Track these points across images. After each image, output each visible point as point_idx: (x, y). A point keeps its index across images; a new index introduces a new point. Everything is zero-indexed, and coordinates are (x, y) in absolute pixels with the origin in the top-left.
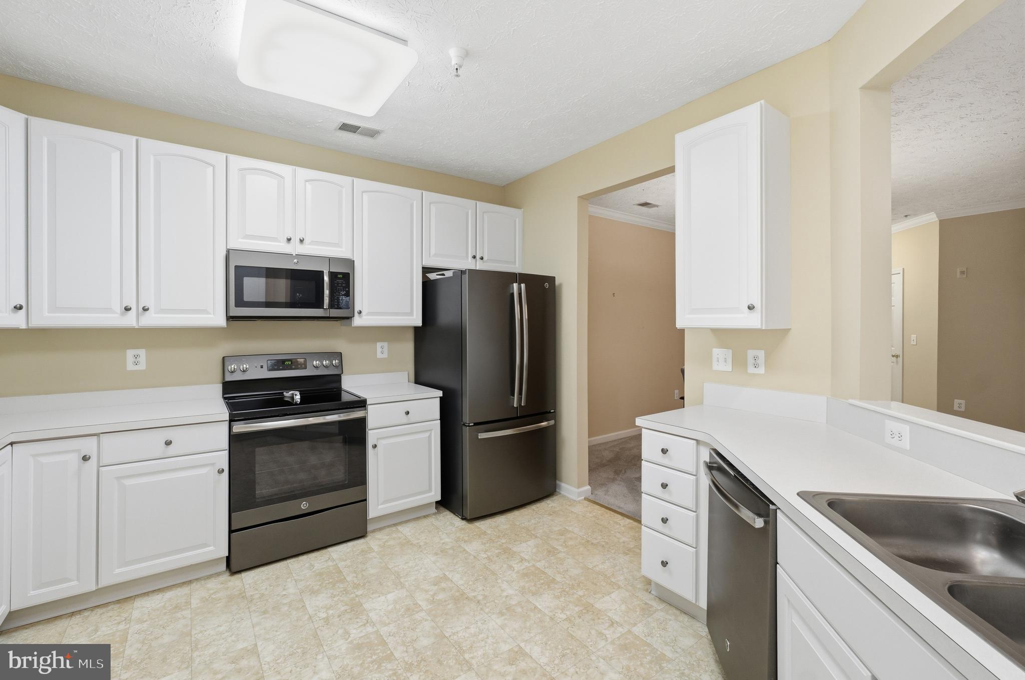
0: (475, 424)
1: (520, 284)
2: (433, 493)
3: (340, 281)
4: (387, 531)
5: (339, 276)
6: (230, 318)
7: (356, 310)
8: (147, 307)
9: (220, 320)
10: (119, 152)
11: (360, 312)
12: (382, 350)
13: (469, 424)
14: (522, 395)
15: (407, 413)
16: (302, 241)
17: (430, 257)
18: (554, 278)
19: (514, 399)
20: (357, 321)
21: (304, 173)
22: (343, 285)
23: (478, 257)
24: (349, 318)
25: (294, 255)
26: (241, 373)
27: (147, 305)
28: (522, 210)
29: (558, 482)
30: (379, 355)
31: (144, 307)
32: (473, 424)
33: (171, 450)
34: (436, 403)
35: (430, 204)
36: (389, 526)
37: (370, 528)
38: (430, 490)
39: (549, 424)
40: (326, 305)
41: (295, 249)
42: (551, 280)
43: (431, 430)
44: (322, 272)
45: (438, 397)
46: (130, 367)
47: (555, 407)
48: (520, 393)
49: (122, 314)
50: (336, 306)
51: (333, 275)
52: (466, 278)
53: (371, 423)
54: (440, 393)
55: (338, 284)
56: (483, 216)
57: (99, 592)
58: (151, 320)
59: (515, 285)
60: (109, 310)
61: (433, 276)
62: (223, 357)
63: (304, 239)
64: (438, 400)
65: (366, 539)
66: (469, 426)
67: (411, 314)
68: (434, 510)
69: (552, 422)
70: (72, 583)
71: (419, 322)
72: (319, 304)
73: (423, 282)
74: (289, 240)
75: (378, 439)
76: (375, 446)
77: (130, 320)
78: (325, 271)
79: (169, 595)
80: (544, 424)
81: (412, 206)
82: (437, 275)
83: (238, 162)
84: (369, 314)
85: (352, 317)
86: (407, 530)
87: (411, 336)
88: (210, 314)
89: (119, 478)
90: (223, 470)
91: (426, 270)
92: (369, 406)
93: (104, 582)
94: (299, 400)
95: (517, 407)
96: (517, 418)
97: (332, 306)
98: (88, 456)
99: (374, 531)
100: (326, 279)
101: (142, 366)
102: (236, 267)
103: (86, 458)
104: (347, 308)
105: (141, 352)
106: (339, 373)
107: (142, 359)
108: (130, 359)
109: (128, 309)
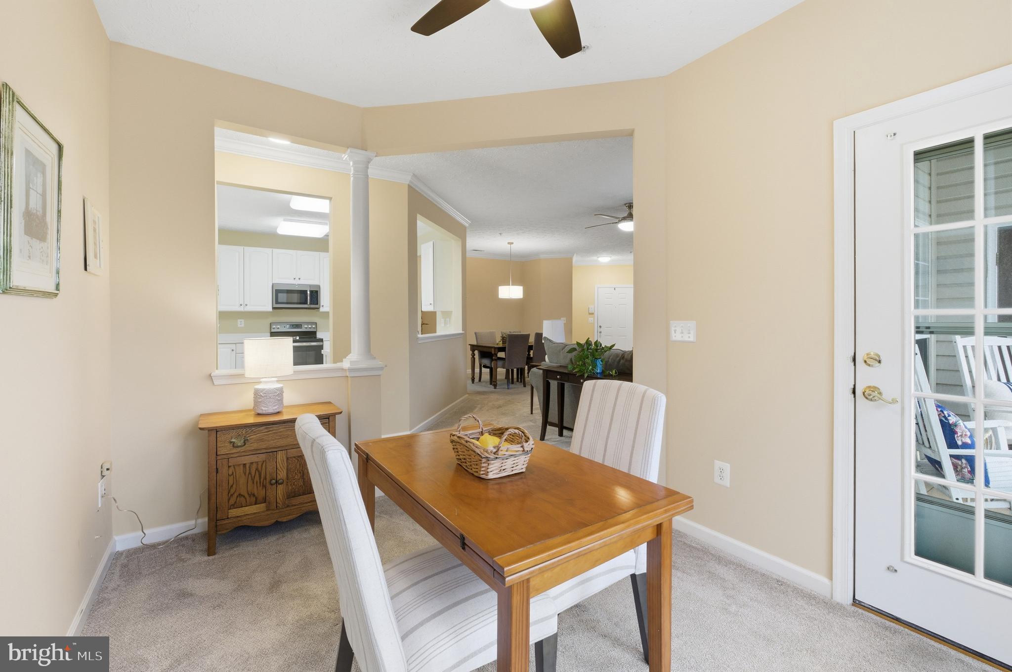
3: (314, 294)
5: (314, 292)
6: (274, 308)
7: (321, 305)
9: (270, 309)
10: (238, 252)
11: (323, 306)
16: (299, 279)
20: (322, 309)
22: (316, 295)
24: (318, 308)
25: (297, 284)
26: (277, 329)
27: (247, 304)
40: (308, 303)
41: (297, 282)
46: (239, 326)
49: (239, 307)
50: (313, 303)
51: (311, 292)
53: (324, 348)
58: (249, 308)
60: (236, 305)
62: (271, 323)
72: (306, 303)
74: (295, 279)
77: (241, 309)
78: (308, 290)
83: (276, 251)
84: (327, 306)
88: (267, 307)
89: (241, 358)
92: (324, 341)
94: (298, 339)
97: (311, 304)
100: (308, 292)
101: (243, 325)
102: (276, 290)
103: (233, 350)
104: (317, 304)
105: (243, 320)
106: (314, 330)
107: (243, 323)
108: (239, 323)
109: (241, 305)
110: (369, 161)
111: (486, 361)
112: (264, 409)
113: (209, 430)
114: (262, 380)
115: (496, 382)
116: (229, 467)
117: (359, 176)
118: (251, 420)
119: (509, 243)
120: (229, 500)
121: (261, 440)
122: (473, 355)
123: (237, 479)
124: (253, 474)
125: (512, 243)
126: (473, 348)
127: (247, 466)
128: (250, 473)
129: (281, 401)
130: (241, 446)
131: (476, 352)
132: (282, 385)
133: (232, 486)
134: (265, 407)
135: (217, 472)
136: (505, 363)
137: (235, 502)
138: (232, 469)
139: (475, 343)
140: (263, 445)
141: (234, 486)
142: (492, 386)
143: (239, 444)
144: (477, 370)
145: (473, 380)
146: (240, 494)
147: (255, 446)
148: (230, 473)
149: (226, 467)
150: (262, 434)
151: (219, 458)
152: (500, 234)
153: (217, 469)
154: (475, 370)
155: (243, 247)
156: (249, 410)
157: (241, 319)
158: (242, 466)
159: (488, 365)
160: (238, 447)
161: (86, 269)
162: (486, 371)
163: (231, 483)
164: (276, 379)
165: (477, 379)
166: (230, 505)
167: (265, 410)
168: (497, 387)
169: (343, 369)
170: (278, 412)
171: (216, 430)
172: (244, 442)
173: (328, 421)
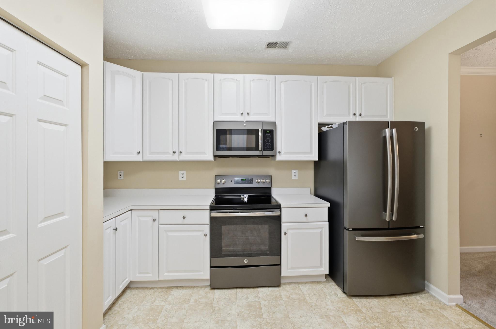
0: (354, 230)
1: (391, 129)
2: (323, 269)
3: (268, 135)
4: (292, 286)
5: (268, 132)
6: (215, 156)
7: (278, 151)
8: (181, 152)
9: (211, 158)
10: (172, 81)
11: (280, 152)
12: (295, 174)
13: (349, 229)
14: (393, 213)
15: (306, 215)
16: (248, 114)
17: (323, 117)
18: (423, 123)
19: (386, 215)
20: (278, 158)
21: (249, 77)
22: (270, 137)
23: (357, 114)
24: (274, 156)
25: (245, 122)
26: (222, 184)
27: (182, 151)
28: (393, 78)
29: (426, 282)
30: (293, 178)
31: (180, 151)
32: (352, 229)
33: (186, 221)
34: (326, 211)
35: (323, 83)
36: (295, 283)
37: (282, 281)
38: (321, 266)
39: (418, 236)
40: (260, 149)
41: (245, 118)
42: (422, 124)
43: (322, 228)
44: (258, 130)
45: (327, 207)
46: (181, 179)
47: (424, 224)
48: (392, 210)
49: (173, 155)
50: (266, 149)
51: (264, 132)
52: (347, 127)
53: (283, 219)
54: (329, 205)
55: (267, 136)
56: (361, 85)
57: (160, 281)
58: (184, 157)
59: (387, 131)
60: (168, 153)
61: (325, 129)
62: (215, 176)
63: (249, 113)
64: (327, 209)
65: (280, 288)
66: (349, 230)
67: (311, 153)
68: (324, 279)
69: (421, 236)
70: (149, 275)
71: (316, 159)
72: (257, 148)
73: (318, 133)
74: (242, 114)
75: (287, 229)
76: (285, 234)
77: (175, 158)
78: (259, 129)
79: (185, 291)
80: (414, 237)
81: (311, 86)
82: (328, 128)
83: (219, 76)
84: (286, 153)
85: (275, 155)
86: (305, 289)
87: (312, 166)
88: (206, 154)
89: (166, 231)
90: (207, 235)
91: (320, 125)
92: (282, 209)
93: (161, 278)
94: (247, 201)
95: (389, 221)
96: (389, 229)
97: (263, 149)
98: (155, 220)
99: (285, 284)
100: (260, 134)
101: (184, 179)
102: (217, 130)
103: (154, 220)
104: (272, 149)
105: (184, 172)
106: (270, 186)
107: (185, 175)
108: (180, 175)
109: (174, 152)
157: (183, 170)
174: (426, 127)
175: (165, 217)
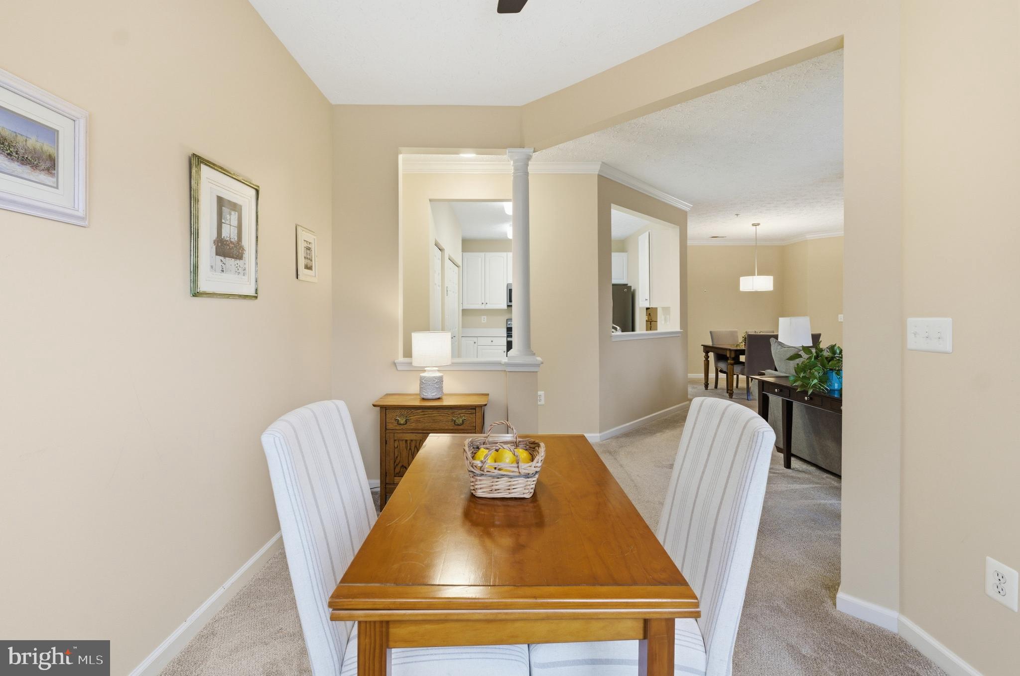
6: (508, 306)
9: (504, 307)
27: (487, 302)
33: (493, 344)
46: (483, 321)
58: (488, 307)
60: (478, 304)
77: (483, 307)
88: (502, 305)
89: (481, 349)
90: (505, 352)
98: (475, 343)
101: (485, 321)
105: (485, 317)
107: (485, 319)
108: (483, 319)
109: (483, 304)
110: (529, 158)
111: (722, 365)
112: (425, 394)
113: (381, 408)
114: (426, 369)
115: (732, 390)
116: (395, 440)
117: (519, 174)
118: (417, 403)
119: (753, 225)
120: (395, 469)
121: (418, 421)
122: (707, 357)
123: (401, 452)
124: (413, 449)
125: (758, 224)
126: (707, 349)
127: (408, 442)
128: (410, 449)
129: (440, 388)
130: (404, 424)
131: (711, 355)
132: (442, 374)
133: (397, 457)
134: (426, 393)
135: (386, 443)
136: (744, 368)
137: (400, 472)
138: (397, 443)
139: (710, 343)
140: (420, 426)
141: (399, 457)
142: (728, 394)
143: (402, 423)
144: (712, 375)
145: (706, 386)
146: (403, 466)
147: (413, 425)
148: (396, 446)
149: (392, 440)
150: (419, 416)
151: (387, 431)
152: (737, 215)
153: (386, 441)
154: (709, 374)
155: (484, 253)
156: (416, 394)
158: (404, 441)
159: (725, 370)
160: (400, 424)
161: (297, 278)
162: (722, 376)
163: (396, 455)
164: (437, 369)
165: (712, 385)
166: (395, 472)
167: (426, 396)
168: (734, 397)
169: (501, 363)
170: (439, 398)
171: (385, 407)
172: (406, 421)
173: (474, 412)
174: (632, 288)
175: (481, 341)
